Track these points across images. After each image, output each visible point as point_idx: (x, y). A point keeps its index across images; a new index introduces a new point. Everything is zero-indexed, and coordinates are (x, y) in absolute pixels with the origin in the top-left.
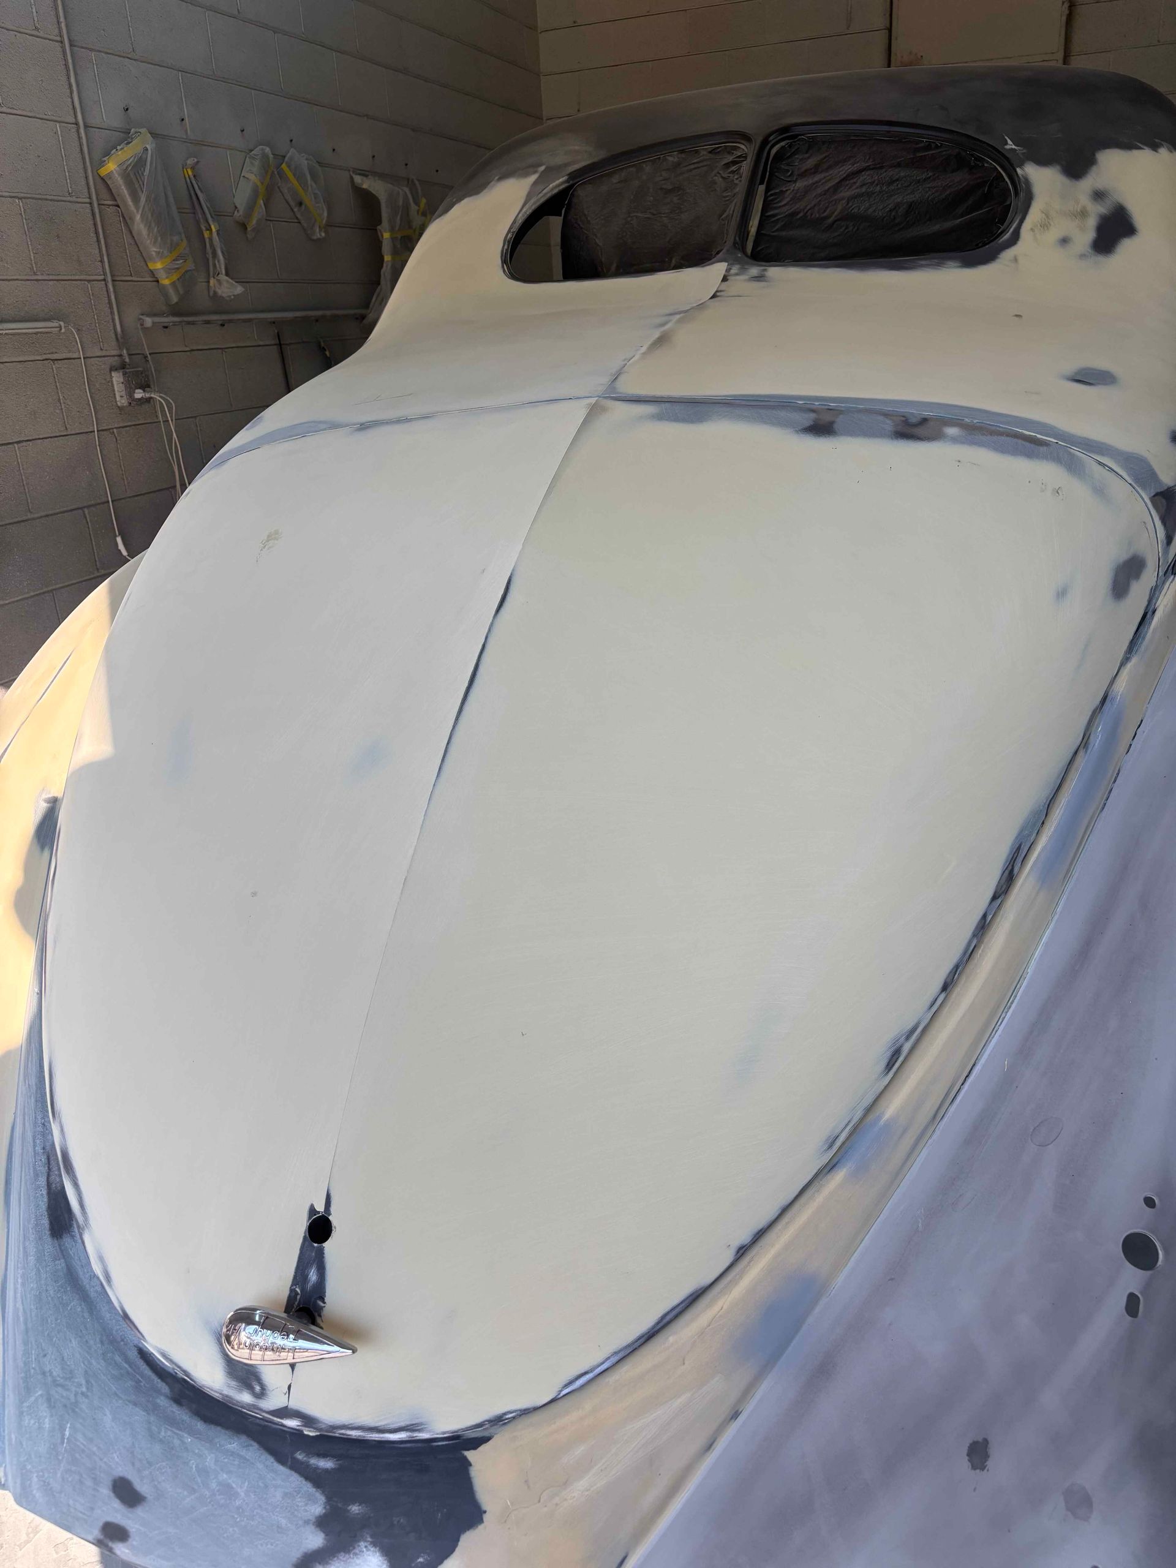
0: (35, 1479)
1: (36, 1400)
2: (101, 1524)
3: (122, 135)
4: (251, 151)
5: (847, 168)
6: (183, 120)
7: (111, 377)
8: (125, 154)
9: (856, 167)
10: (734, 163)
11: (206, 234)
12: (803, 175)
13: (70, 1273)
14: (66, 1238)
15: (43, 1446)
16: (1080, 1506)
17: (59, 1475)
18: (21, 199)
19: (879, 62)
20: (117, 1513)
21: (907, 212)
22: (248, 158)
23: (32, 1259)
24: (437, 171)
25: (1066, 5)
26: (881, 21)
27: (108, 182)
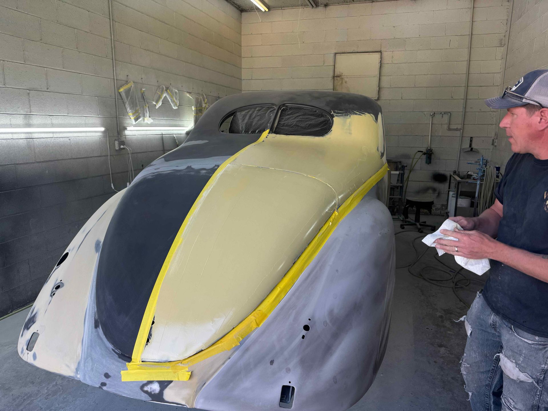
0: (87, 376)
1: (89, 360)
2: (100, 383)
3: (126, 82)
4: (160, 86)
5: (298, 114)
6: (142, 78)
7: (115, 142)
8: (126, 87)
9: (299, 115)
10: (273, 111)
11: (145, 107)
12: (288, 115)
13: (98, 335)
14: (98, 328)
15: (89, 369)
16: (288, 370)
17: (93, 374)
18: (97, 97)
19: (331, 74)
20: (104, 380)
21: (309, 126)
22: (158, 88)
23: (90, 333)
24: (211, 92)
25: (380, 64)
26: (332, 63)
27: (121, 94)
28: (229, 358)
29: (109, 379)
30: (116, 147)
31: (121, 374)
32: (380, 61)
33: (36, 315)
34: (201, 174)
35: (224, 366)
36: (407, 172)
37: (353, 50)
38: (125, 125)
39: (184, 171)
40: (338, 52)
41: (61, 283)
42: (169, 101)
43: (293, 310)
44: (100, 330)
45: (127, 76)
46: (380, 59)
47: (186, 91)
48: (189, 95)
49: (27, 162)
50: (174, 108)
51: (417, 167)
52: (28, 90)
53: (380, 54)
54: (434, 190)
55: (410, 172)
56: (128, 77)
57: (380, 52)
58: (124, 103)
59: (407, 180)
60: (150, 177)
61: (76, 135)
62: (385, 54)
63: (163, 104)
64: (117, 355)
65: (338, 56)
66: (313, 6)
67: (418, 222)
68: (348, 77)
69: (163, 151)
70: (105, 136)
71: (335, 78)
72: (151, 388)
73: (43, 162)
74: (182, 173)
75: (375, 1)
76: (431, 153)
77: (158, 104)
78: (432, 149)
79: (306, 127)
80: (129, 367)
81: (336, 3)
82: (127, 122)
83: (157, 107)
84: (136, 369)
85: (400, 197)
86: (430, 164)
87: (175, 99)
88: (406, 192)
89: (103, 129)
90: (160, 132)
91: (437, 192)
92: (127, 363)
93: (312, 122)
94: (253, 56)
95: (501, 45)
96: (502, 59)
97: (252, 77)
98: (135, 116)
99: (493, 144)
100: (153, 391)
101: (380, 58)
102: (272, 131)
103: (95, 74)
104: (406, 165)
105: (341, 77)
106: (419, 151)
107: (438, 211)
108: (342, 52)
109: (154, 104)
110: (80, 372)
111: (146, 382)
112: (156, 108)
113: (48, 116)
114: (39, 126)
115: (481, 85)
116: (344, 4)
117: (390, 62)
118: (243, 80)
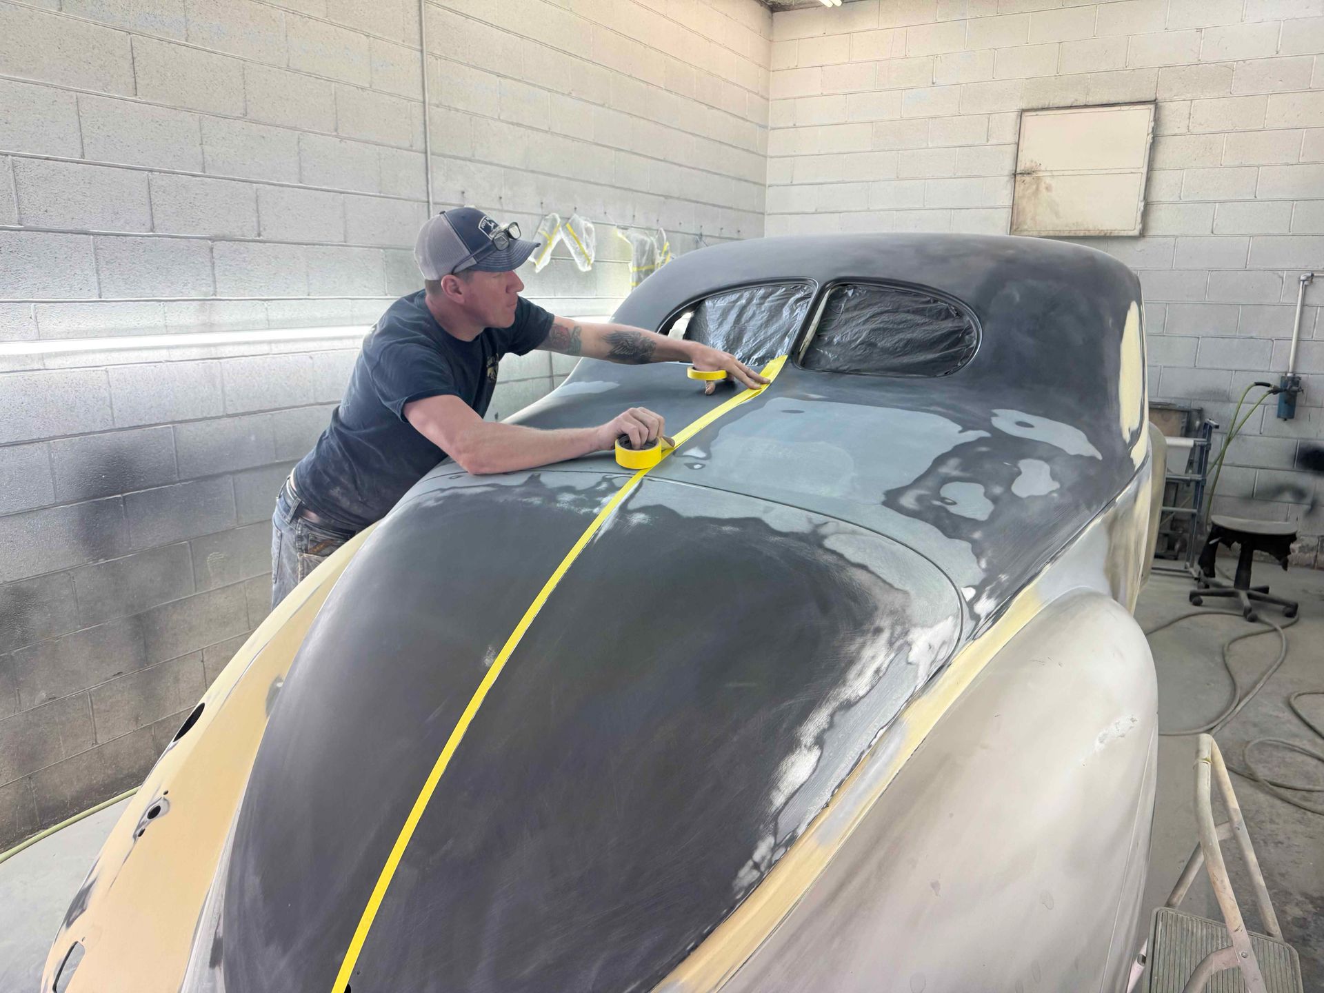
4: (546, 215)
5: (875, 310)
6: (501, 198)
9: (880, 310)
10: (804, 298)
12: (847, 310)
14: (217, 968)
18: (384, 249)
19: (1008, 166)
21: (906, 345)
22: (543, 221)
23: (196, 978)
24: (681, 224)
25: (1151, 136)
26: (1011, 137)
32: (1153, 128)
33: (94, 885)
34: (558, 505)
36: (1217, 440)
37: (1073, 100)
39: (518, 490)
40: (1030, 106)
41: (165, 799)
42: (569, 252)
44: (220, 973)
45: (463, 193)
46: (1152, 124)
47: (614, 225)
48: (623, 234)
49: (205, 415)
50: (582, 268)
51: (1251, 427)
52: (210, 239)
53: (1153, 110)
54: (1299, 494)
55: (1229, 440)
56: (465, 194)
57: (1154, 102)
59: (1218, 462)
60: (431, 503)
61: (326, 345)
62: (1169, 109)
63: (554, 261)
65: (1029, 118)
67: (1243, 589)
68: (1055, 173)
71: (1018, 178)
73: (244, 414)
74: (510, 498)
76: (1294, 388)
77: (541, 261)
78: (1300, 378)
79: (896, 349)
83: (538, 267)
85: (1195, 511)
86: (1289, 420)
87: (584, 246)
88: (1212, 494)
91: (1308, 500)
93: (917, 334)
94: (798, 124)
97: (792, 178)
101: (1152, 119)
102: (794, 360)
103: (380, 192)
104: (1214, 423)
105: (1035, 175)
106: (1257, 384)
107: (1308, 555)
108: (1040, 107)
112: (535, 272)
113: (260, 302)
114: (234, 328)
117: (1184, 130)
118: (769, 186)
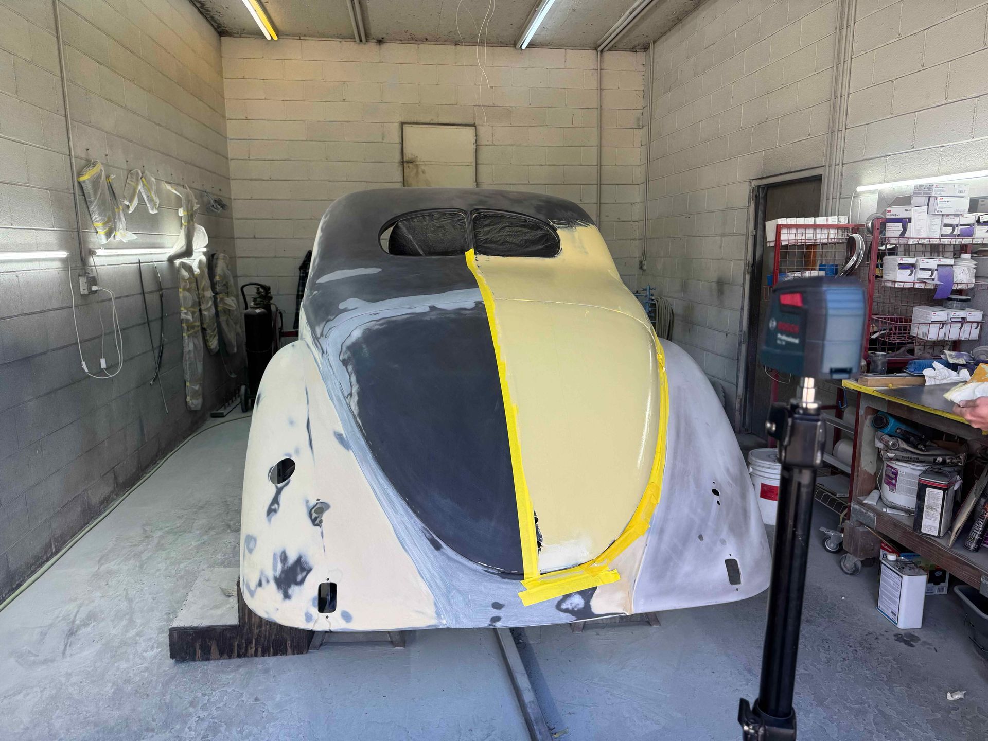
0: (461, 616)
1: (454, 594)
2: (490, 619)
3: (87, 162)
4: (131, 171)
6: (108, 155)
7: (79, 279)
8: (91, 173)
9: (502, 226)
11: (116, 210)
12: (486, 226)
13: (449, 558)
14: (442, 550)
15: (462, 605)
16: (723, 542)
17: (471, 611)
18: (50, 190)
19: (398, 157)
20: (495, 613)
22: (129, 175)
24: (193, 182)
25: (475, 145)
26: (398, 140)
27: (83, 184)
28: (646, 545)
29: (503, 609)
30: (81, 290)
31: (519, 598)
32: (476, 140)
33: (303, 559)
35: (644, 555)
37: (430, 119)
38: (91, 246)
39: (432, 313)
40: (406, 121)
41: (321, 503)
42: (145, 200)
43: (688, 476)
44: (446, 549)
45: (88, 150)
46: (475, 138)
47: (165, 180)
48: (172, 187)
50: (151, 212)
53: (475, 130)
56: (90, 151)
57: (474, 125)
58: (87, 204)
62: (482, 130)
63: (137, 206)
64: (497, 576)
65: (407, 129)
66: (361, 41)
68: (426, 163)
69: (141, 294)
70: (65, 269)
71: (405, 164)
72: (571, 604)
75: (460, 43)
77: (133, 204)
79: (522, 244)
80: (525, 586)
81: (397, 40)
82: (91, 240)
83: (131, 210)
84: (538, 586)
87: (154, 195)
89: (63, 254)
90: (135, 259)
92: (521, 582)
93: (528, 237)
94: (249, 118)
95: (640, 127)
96: (642, 145)
97: (249, 155)
98: (107, 229)
99: (641, 268)
100: (576, 606)
101: (475, 135)
102: (480, 250)
103: (45, 146)
105: (414, 163)
108: (412, 122)
109: (125, 204)
110: (444, 615)
111: (561, 598)
112: (128, 212)
115: (618, 183)
116: (410, 42)
117: (490, 143)
118: (231, 160)
